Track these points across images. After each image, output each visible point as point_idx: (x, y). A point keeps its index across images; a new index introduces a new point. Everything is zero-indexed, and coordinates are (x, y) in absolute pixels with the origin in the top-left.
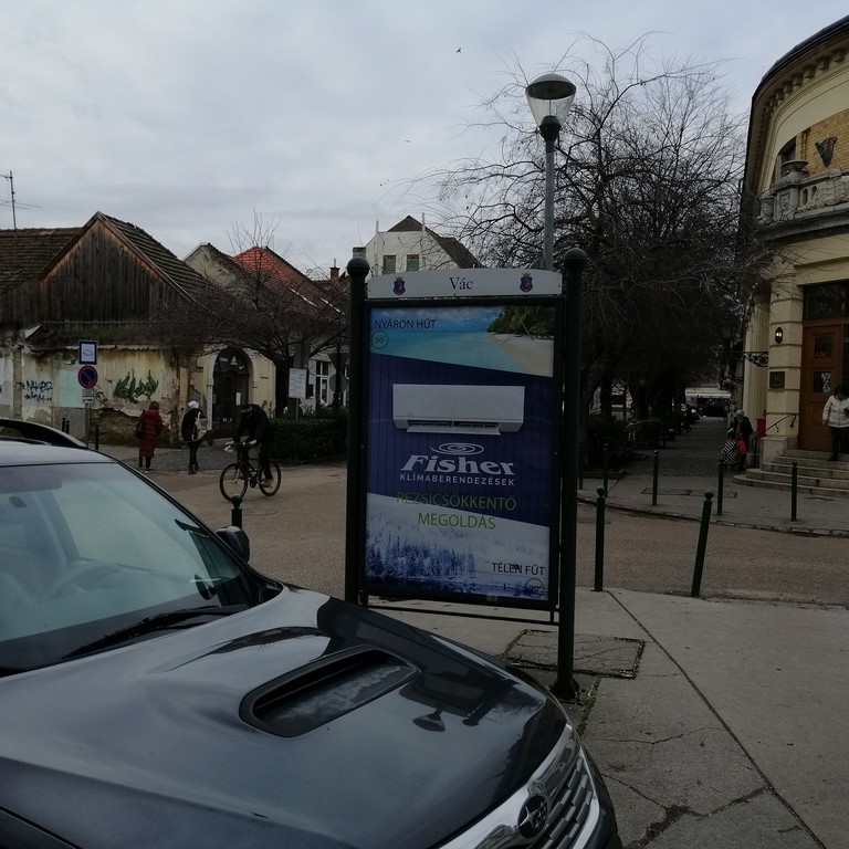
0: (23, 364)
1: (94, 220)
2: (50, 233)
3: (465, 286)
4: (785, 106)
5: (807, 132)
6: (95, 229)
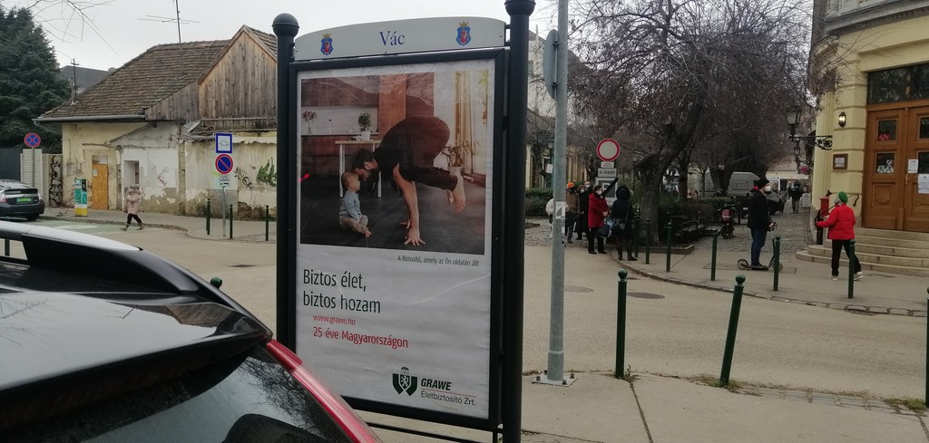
0: (186, 154)
1: (241, 32)
2: (210, 45)
3: (396, 41)
6: (242, 39)
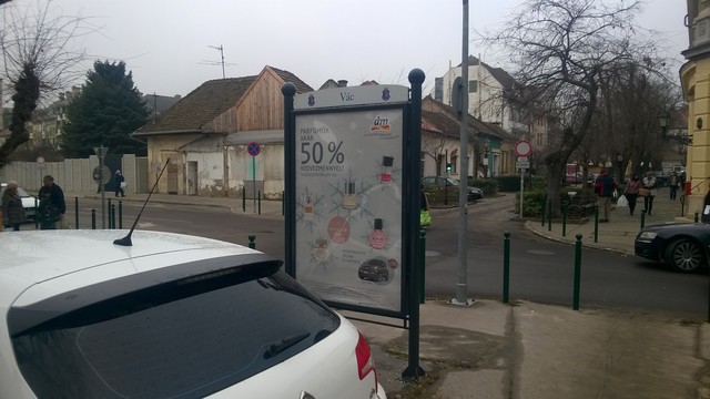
0: (229, 156)
1: (265, 70)
2: (244, 80)
3: (349, 98)
6: (265, 76)
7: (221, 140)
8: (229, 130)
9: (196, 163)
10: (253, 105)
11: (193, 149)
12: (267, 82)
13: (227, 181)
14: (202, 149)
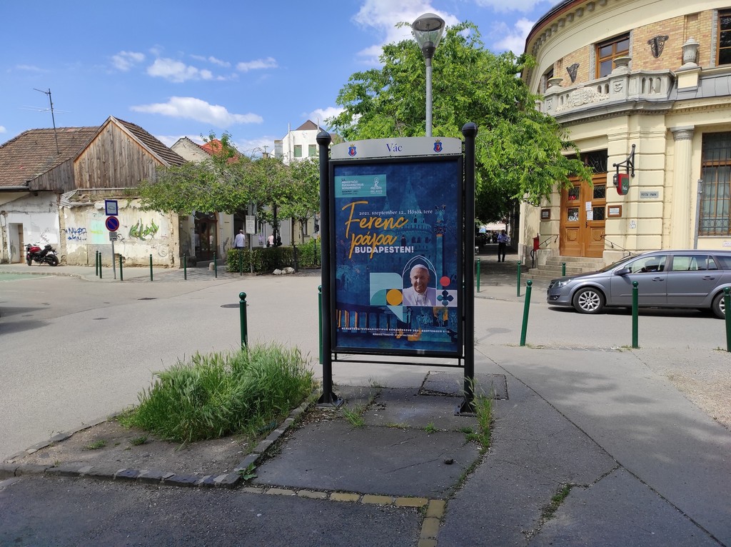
0: (66, 217)
3: (397, 149)
4: (547, 45)
5: (560, 61)
6: (109, 127)
7: (55, 198)
8: (65, 187)
9: (20, 226)
10: (95, 161)
11: (15, 208)
12: (112, 134)
13: (63, 246)
14: (29, 209)
